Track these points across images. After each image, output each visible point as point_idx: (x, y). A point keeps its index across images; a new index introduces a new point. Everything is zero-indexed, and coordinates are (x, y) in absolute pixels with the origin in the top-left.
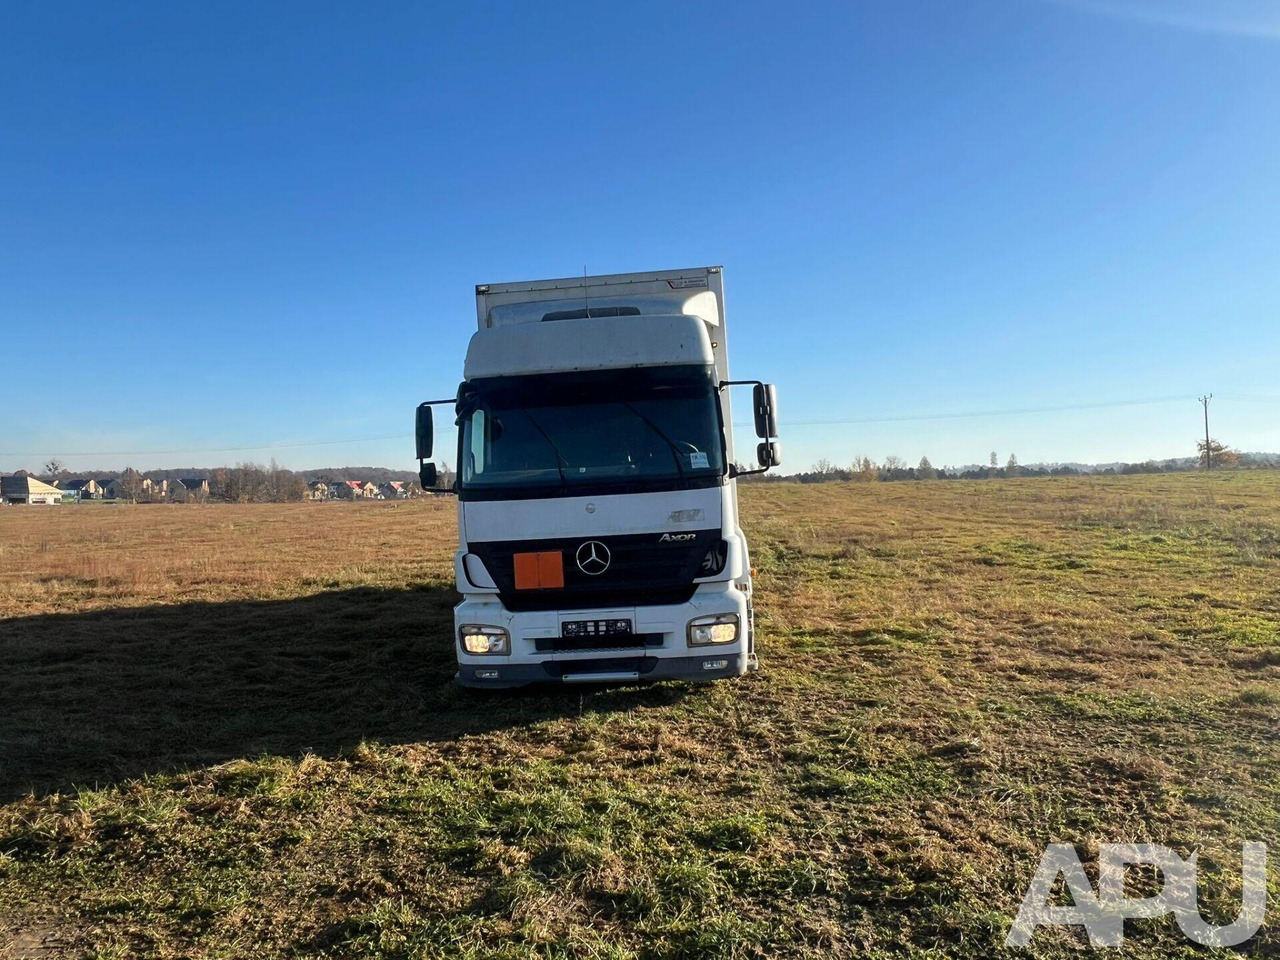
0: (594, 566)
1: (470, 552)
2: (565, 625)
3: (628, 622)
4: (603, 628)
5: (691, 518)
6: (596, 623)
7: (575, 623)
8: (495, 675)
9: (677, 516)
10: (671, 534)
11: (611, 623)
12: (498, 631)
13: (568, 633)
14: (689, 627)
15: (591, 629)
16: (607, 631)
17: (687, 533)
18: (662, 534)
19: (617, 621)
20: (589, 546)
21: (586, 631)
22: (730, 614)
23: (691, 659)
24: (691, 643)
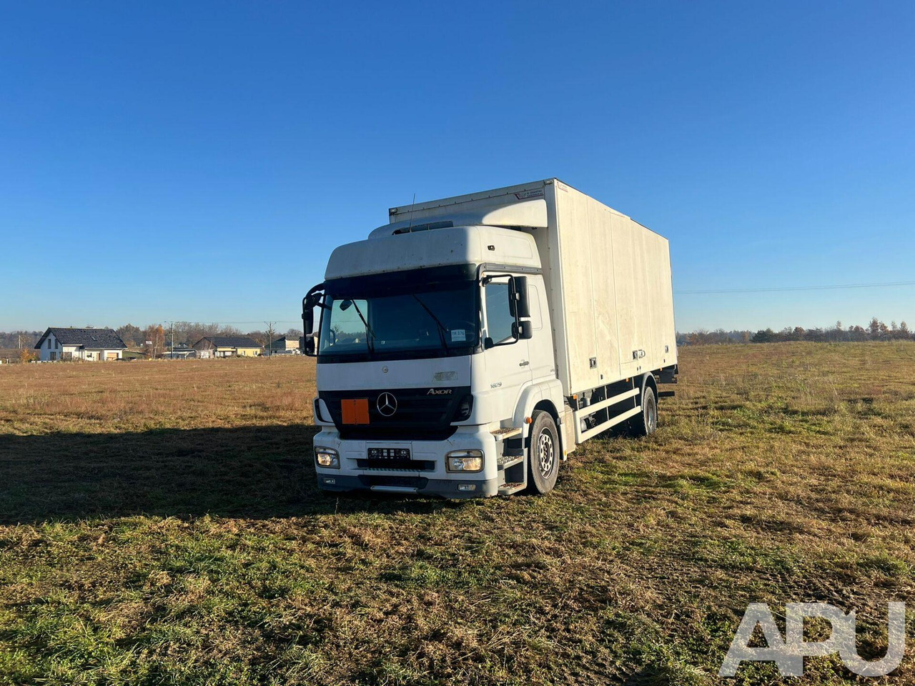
0: (387, 410)
1: (320, 398)
2: (370, 450)
3: (408, 451)
4: (392, 454)
5: (448, 378)
6: (389, 450)
7: (376, 449)
8: (333, 482)
9: (439, 376)
10: (435, 389)
11: (397, 451)
12: (333, 452)
13: (372, 456)
14: (448, 458)
15: (385, 454)
16: (395, 457)
17: (446, 388)
18: (429, 389)
19: (400, 450)
20: (384, 396)
21: (382, 456)
22: (476, 450)
23: (450, 481)
24: (448, 470)
